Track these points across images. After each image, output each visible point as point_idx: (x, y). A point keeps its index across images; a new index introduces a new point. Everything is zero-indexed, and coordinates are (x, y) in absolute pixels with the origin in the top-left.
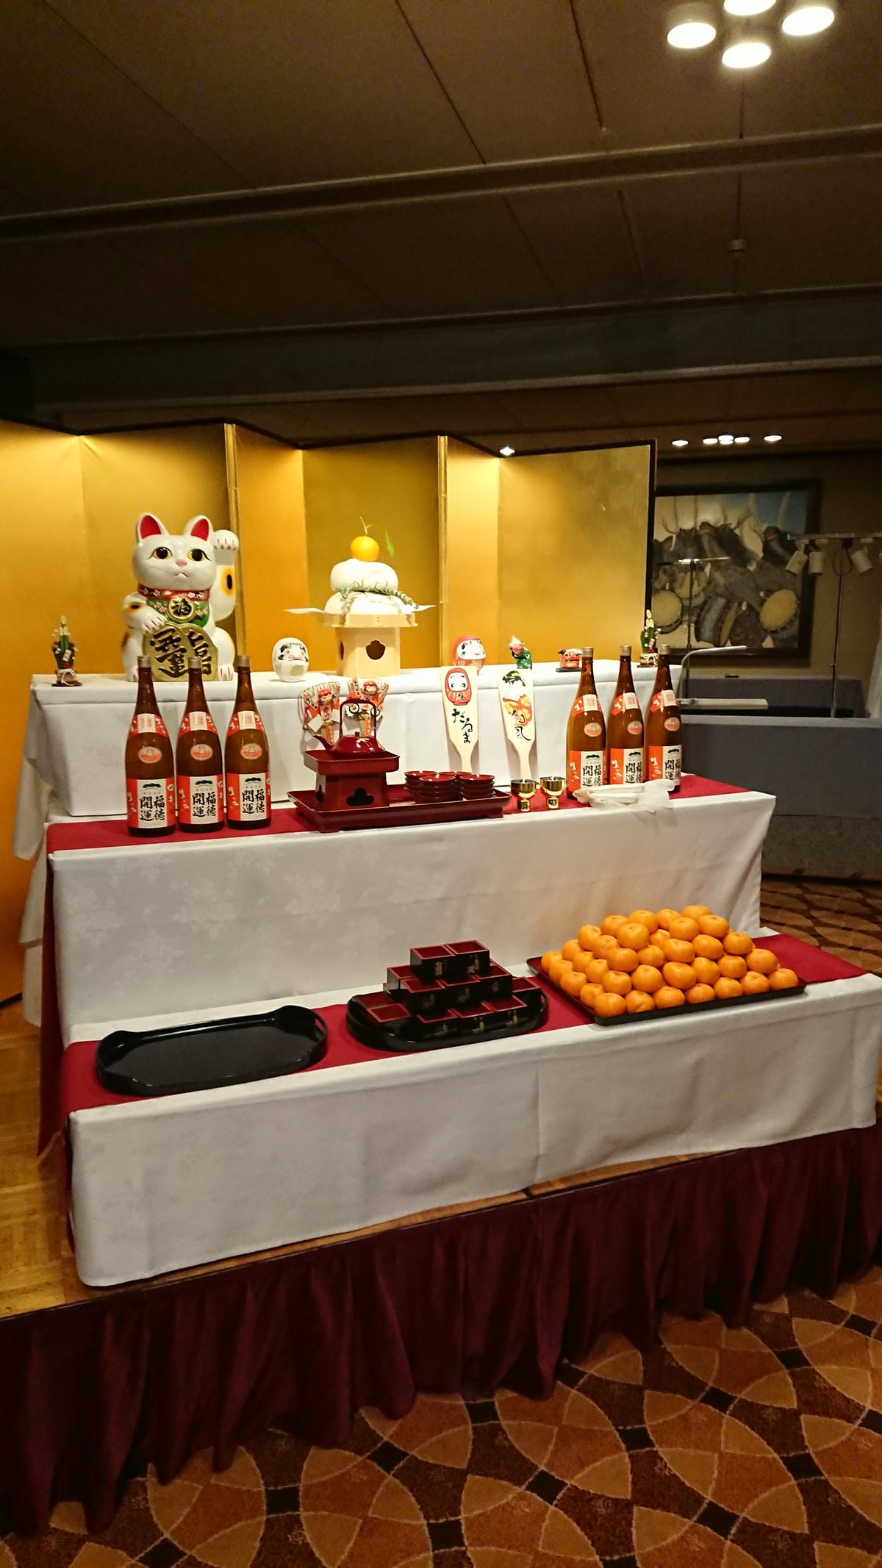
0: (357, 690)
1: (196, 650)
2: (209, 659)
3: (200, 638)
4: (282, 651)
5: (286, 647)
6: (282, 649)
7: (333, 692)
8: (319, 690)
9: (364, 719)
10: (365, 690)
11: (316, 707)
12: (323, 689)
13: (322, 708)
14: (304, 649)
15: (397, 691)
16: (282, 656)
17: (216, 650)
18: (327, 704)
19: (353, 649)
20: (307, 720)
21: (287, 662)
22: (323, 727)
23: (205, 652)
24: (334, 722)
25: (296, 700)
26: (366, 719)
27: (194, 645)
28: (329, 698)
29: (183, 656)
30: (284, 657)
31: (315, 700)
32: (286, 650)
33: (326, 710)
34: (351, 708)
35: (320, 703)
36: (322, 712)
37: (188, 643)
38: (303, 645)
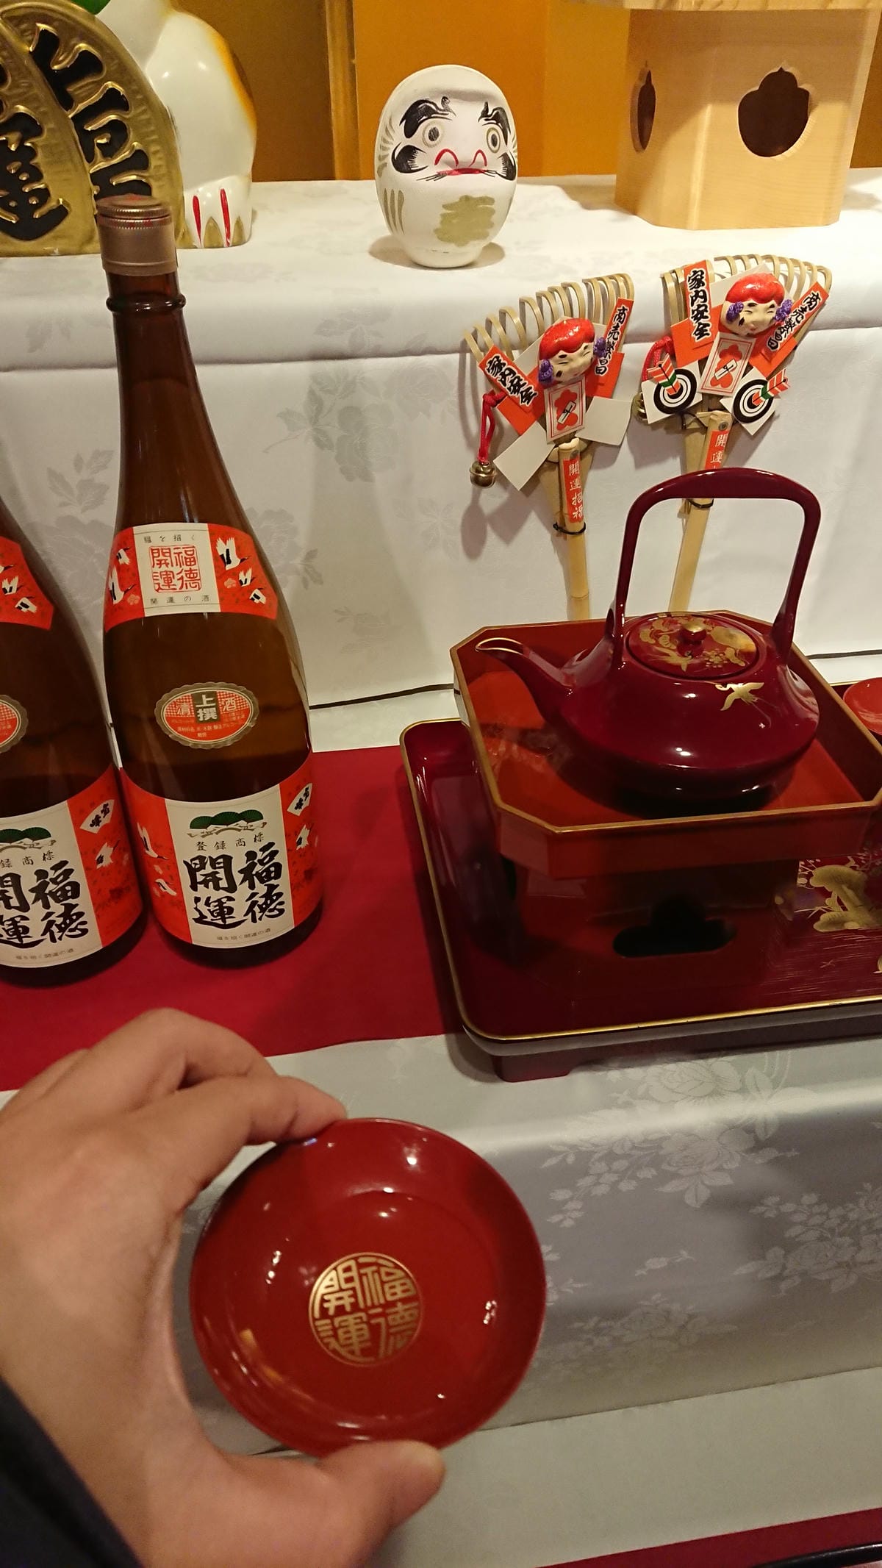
0: (700, 315)
1: (80, 120)
2: (140, 161)
3: (87, 65)
4: (409, 132)
5: (429, 113)
6: (413, 118)
7: (600, 330)
8: (548, 324)
9: (704, 429)
10: (733, 316)
11: (527, 397)
12: (562, 318)
13: (551, 396)
14: (498, 118)
15: (850, 317)
16: (409, 152)
17: (164, 120)
18: (573, 382)
19: (688, 109)
20: (488, 445)
21: (422, 185)
22: (549, 464)
23: (118, 131)
24: (590, 443)
25: (457, 356)
26: (714, 428)
27: (67, 102)
28: (581, 358)
29: (32, 153)
30: (418, 161)
31: (525, 362)
32: (425, 127)
33: (562, 405)
34: (664, 393)
35: (545, 378)
36: (551, 414)
37: (41, 90)
38: (500, 99)
